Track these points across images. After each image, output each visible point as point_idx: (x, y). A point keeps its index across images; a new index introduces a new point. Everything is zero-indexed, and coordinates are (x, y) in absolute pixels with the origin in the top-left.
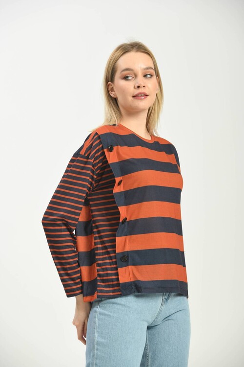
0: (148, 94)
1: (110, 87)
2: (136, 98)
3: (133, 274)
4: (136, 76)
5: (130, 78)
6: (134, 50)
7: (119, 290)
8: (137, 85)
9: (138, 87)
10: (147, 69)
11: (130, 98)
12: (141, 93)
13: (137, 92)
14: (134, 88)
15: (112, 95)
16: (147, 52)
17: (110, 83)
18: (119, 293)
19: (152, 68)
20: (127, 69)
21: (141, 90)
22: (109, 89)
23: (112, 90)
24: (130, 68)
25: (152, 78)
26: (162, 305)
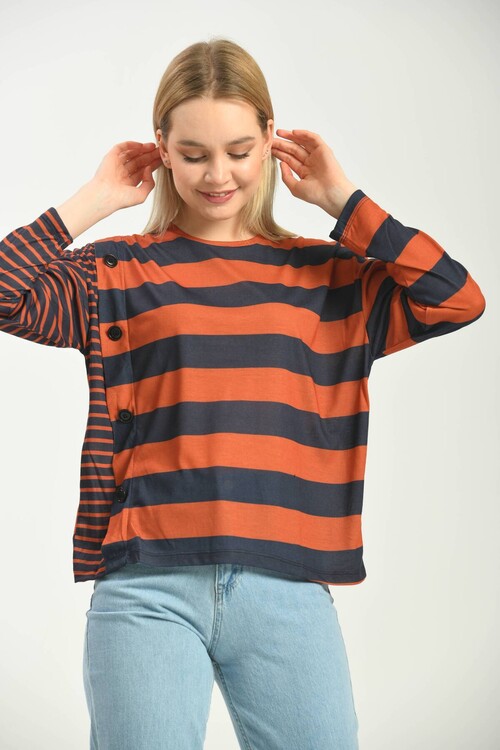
26: (217, 600)
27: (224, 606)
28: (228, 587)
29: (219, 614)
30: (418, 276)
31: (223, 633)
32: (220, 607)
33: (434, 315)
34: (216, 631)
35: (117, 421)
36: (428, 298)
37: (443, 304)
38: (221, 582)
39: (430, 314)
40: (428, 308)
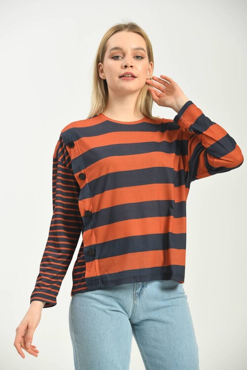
0: (136, 76)
1: (101, 68)
2: (122, 78)
4: (124, 55)
5: (119, 58)
6: (127, 30)
7: (85, 285)
8: (124, 65)
9: (126, 67)
10: (138, 49)
11: (117, 79)
12: (127, 73)
13: (124, 71)
14: (122, 67)
15: (101, 76)
16: (141, 34)
17: (100, 63)
19: (143, 49)
20: (116, 48)
21: (129, 70)
22: (99, 71)
23: (102, 71)
24: (118, 47)
26: (134, 299)
27: (138, 302)
28: (140, 294)
29: (135, 306)
30: (213, 142)
31: (136, 314)
32: (136, 303)
33: (218, 163)
34: (133, 312)
35: (84, 216)
36: (215, 154)
37: (222, 158)
38: (137, 292)
39: (215, 162)
40: (215, 160)
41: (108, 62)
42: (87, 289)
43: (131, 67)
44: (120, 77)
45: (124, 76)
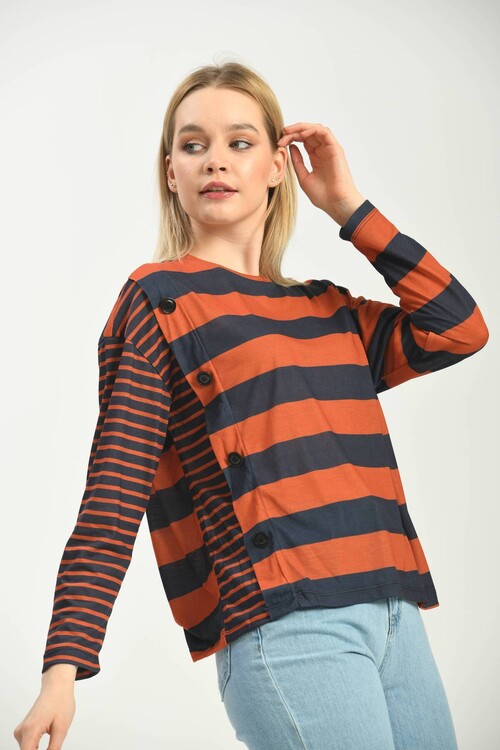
1: (170, 167)
2: (205, 195)
3: (288, 563)
4: (208, 142)
5: (197, 148)
7: (263, 609)
8: (206, 166)
9: (210, 170)
11: (195, 197)
13: (207, 180)
14: (202, 172)
15: (170, 186)
17: (168, 157)
18: (264, 615)
21: (217, 177)
22: (168, 173)
23: (172, 175)
24: (196, 124)
25: (252, 150)
33: (436, 341)
35: (229, 467)
39: (432, 339)
41: (179, 159)
42: (268, 617)
43: (223, 169)
44: (202, 193)
45: (208, 191)
